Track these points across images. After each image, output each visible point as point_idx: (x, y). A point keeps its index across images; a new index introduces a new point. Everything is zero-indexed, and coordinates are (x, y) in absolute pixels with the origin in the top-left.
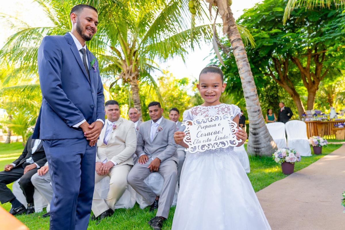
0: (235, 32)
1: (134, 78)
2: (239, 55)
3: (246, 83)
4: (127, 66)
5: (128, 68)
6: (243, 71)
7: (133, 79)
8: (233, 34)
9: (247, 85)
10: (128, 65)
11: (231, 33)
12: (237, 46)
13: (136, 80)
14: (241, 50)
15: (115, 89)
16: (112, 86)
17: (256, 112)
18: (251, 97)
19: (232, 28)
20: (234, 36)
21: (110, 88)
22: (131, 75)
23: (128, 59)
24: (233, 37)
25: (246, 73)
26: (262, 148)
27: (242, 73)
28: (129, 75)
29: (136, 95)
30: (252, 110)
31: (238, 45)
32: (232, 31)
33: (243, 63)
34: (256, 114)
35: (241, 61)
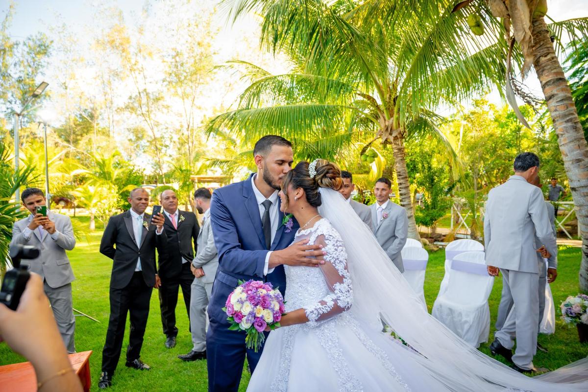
0: (549, 67)
1: (396, 138)
2: (556, 110)
3: (571, 163)
4: (385, 120)
5: (387, 124)
6: (565, 140)
7: (394, 140)
8: (544, 72)
9: (572, 167)
10: (387, 118)
11: (541, 70)
12: (552, 93)
13: (399, 142)
14: (562, 100)
15: (368, 156)
16: (364, 151)
18: (581, 189)
19: (543, 59)
20: (547, 76)
21: (361, 154)
22: (391, 134)
23: (386, 109)
24: (545, 77)
25: (571, 145)
27: (562, 143)
28: (387, 134)
29: (399, 164)
30: (584, 212)
31: (555, 92)
32: (543, 65)
33: (565, 125)
35: (560, 121)
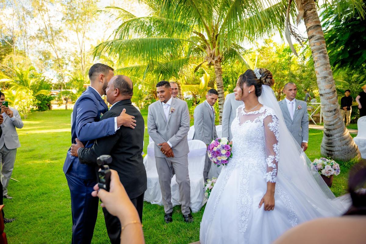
0: (312, 17)
1: (216, 62)
2: (314, 46)
3: (321, 79)
4: (210, 50)
5: (211, 52)
6: (318, 64)
7: (216, 63)
8: (309, 21)
9: (321, 81)
10: (211, 49)
11: (307, 19)
12: (313, 34)
13: (218, 64)
14: (318, 39)
15: (199, 73)
16: (196, 69)
17: (331, 111)
18: (326, 95)
19: (309, 12)
20: (310, 23)
21: (195, 71)
22: (213, 59)
23: (211, 42)
24: (309, 24)
25: (323, 67)
26: (336, 151)
27: (316, 66)
28: (211, 59)
29: (218, 78)
30: (326, 109)
31: (314, 34)
32: (308, 16)
33: (319, 55)
34: (331, 114)
35: (316, 52)
